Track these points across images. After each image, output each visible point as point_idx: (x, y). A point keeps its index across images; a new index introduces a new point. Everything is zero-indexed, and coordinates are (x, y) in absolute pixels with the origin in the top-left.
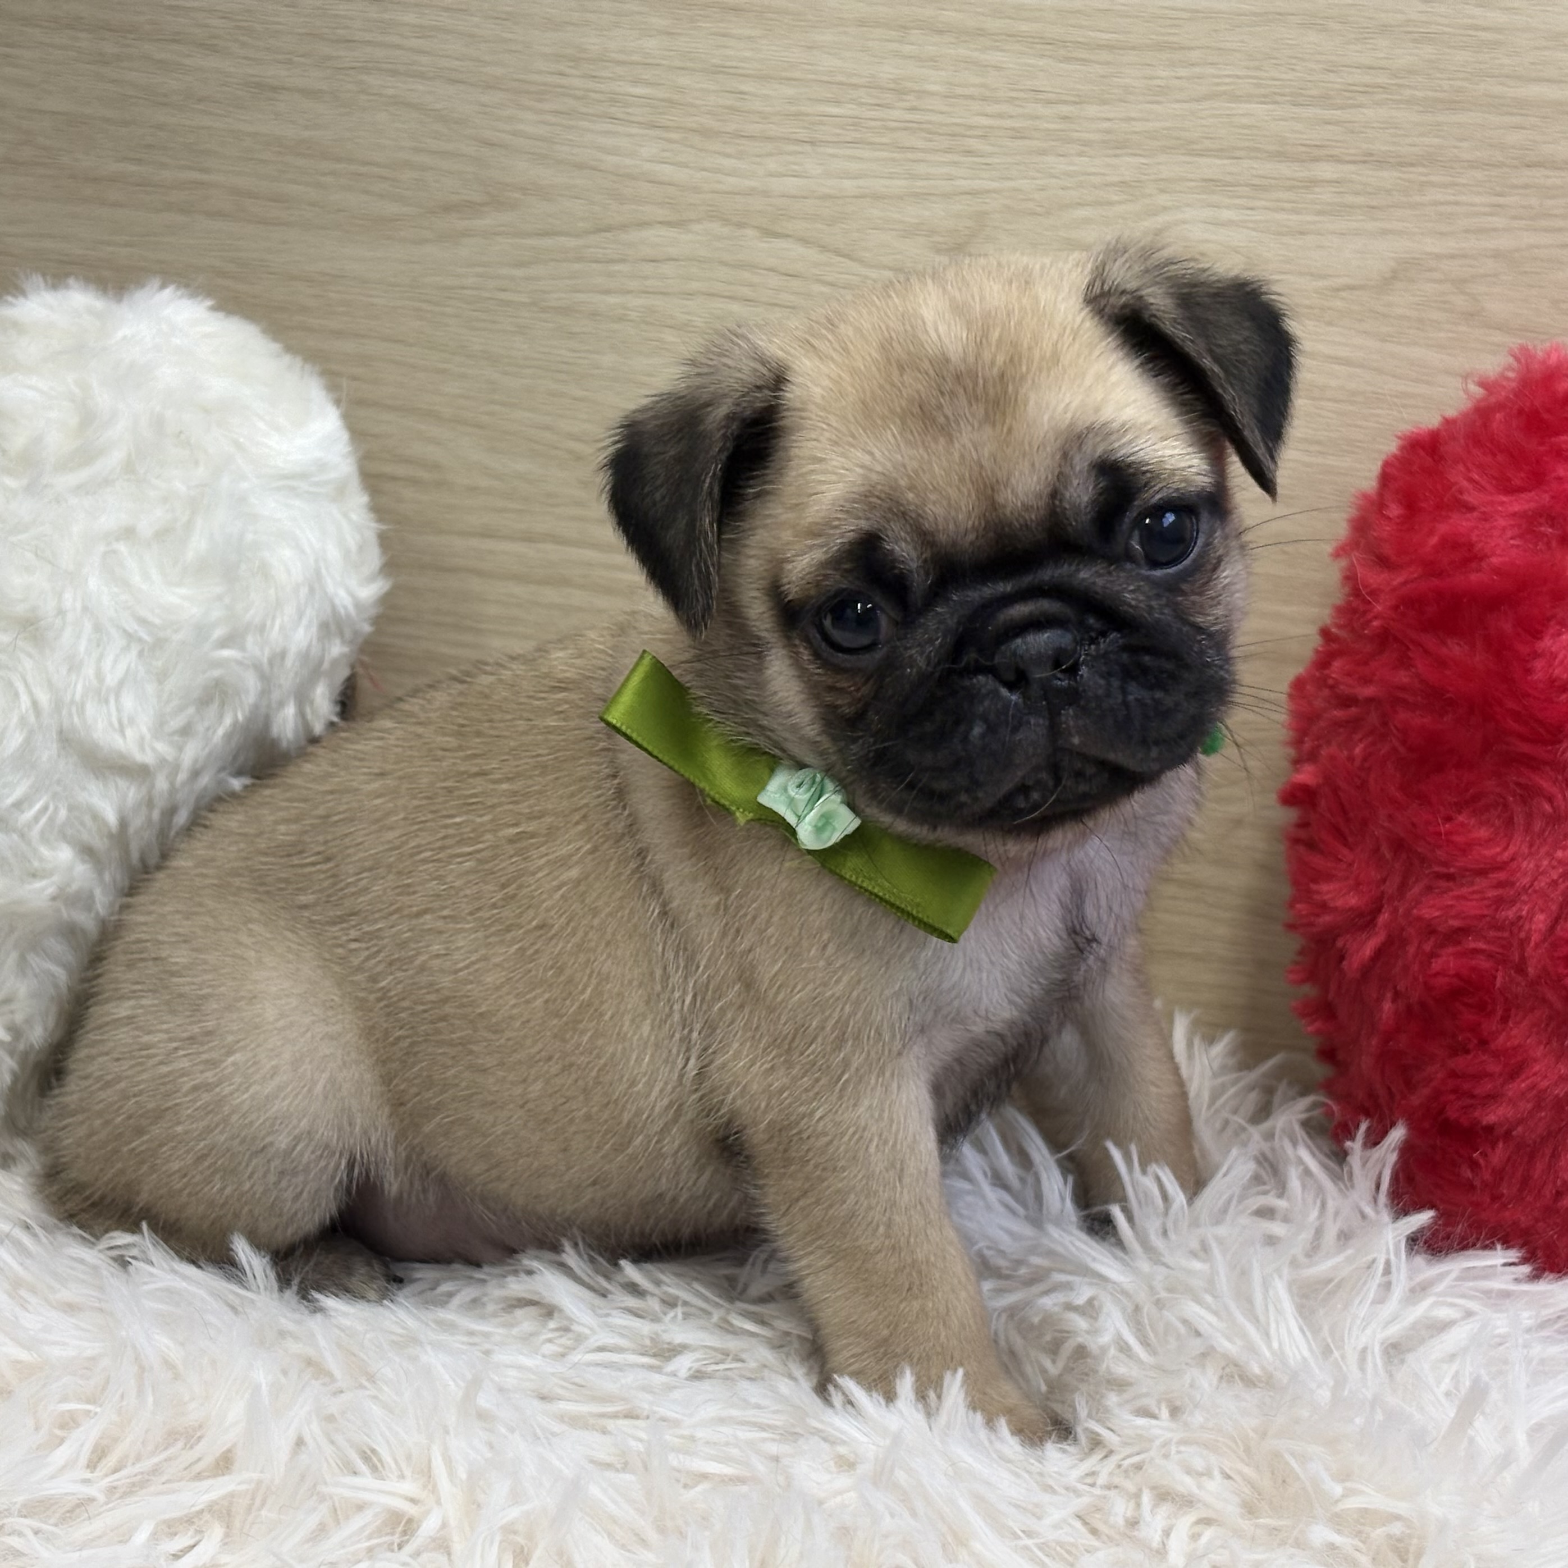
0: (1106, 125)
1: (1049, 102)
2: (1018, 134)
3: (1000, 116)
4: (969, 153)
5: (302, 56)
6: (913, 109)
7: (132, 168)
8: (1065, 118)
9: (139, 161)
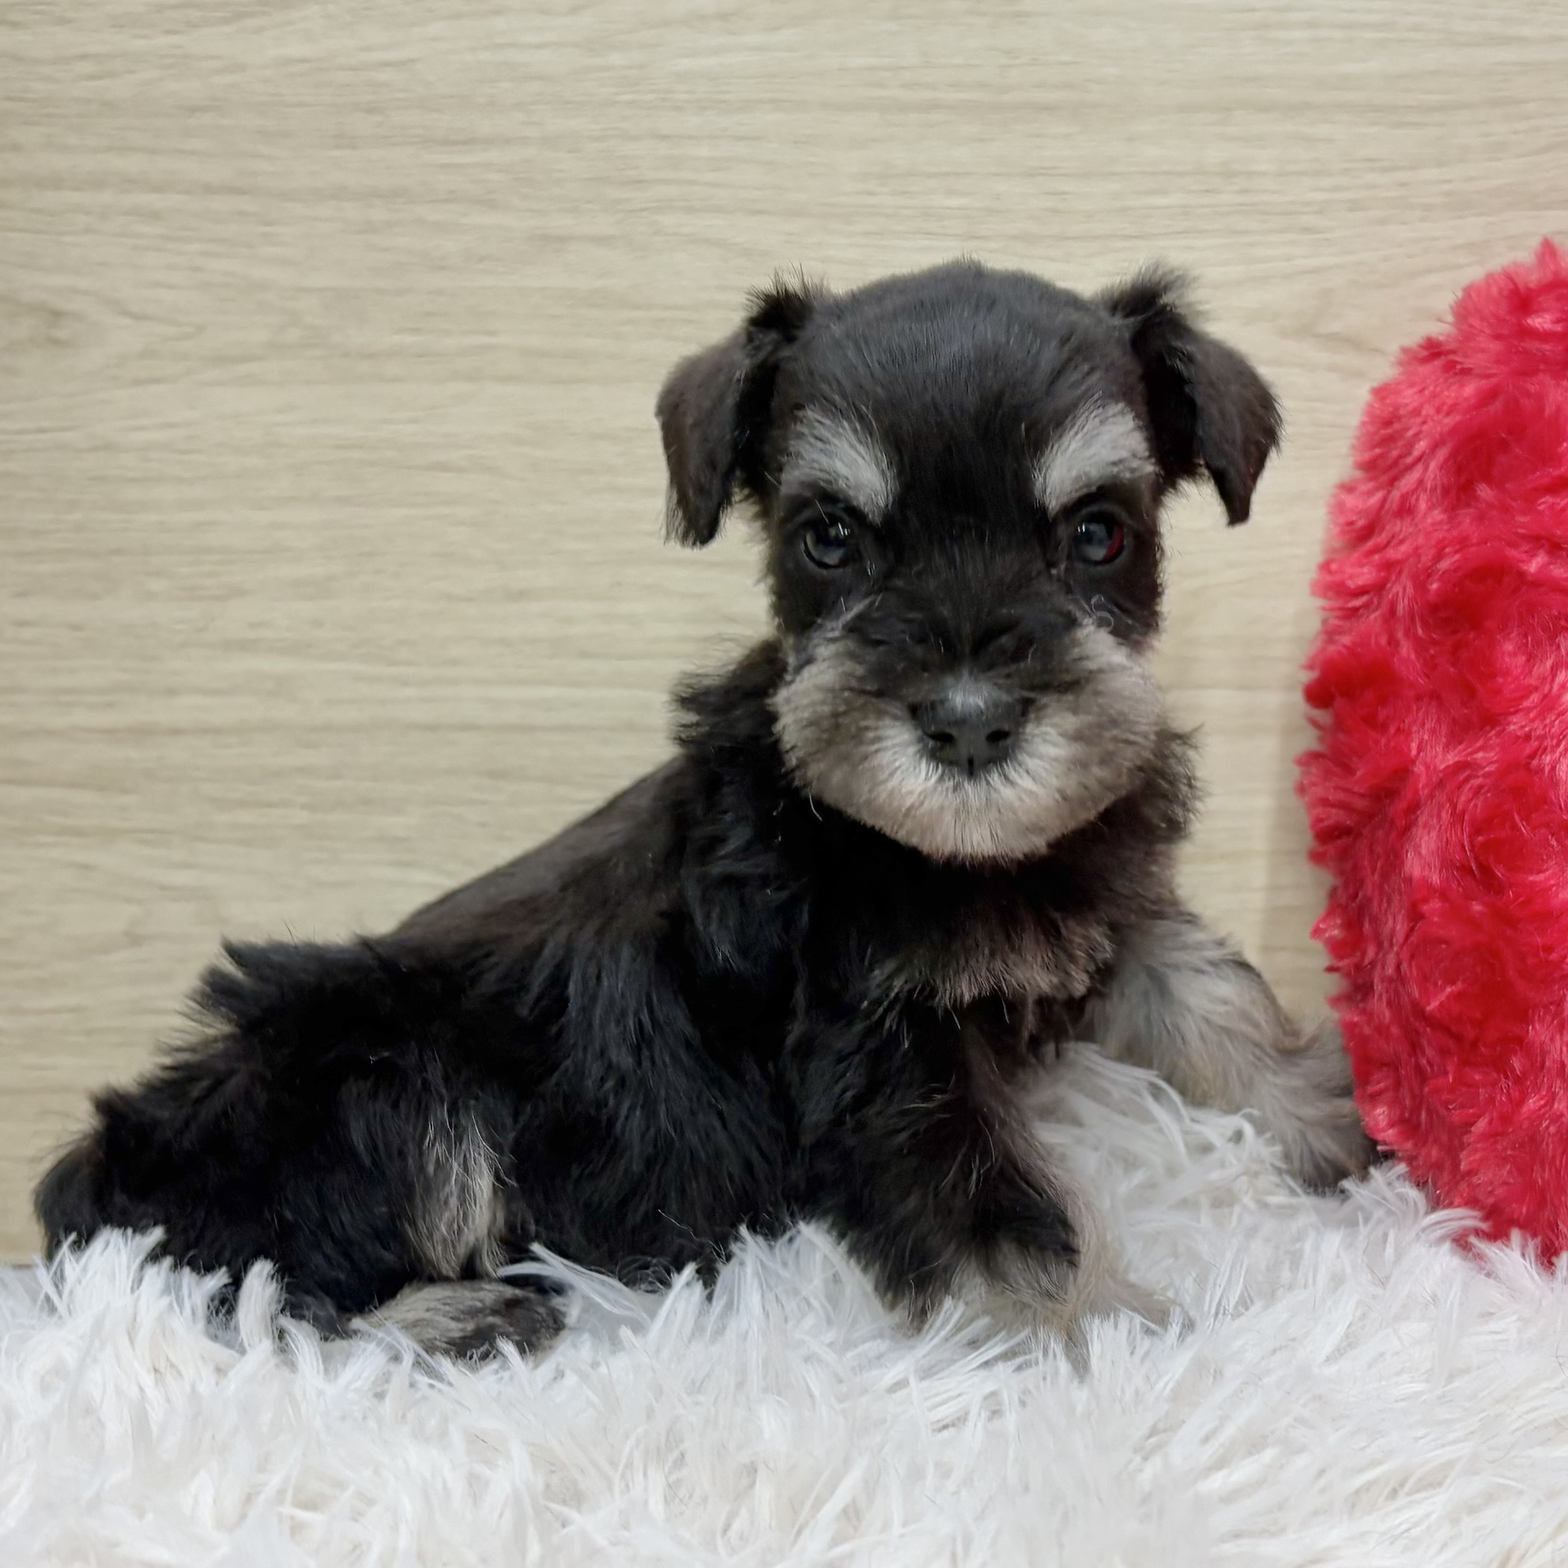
0: (1447, 187)
1: (1385, 170)
2: (1355, 206)
3: (1336, 189)
4: (1307, 230)
5: (589, 202)
6: (1244, 191)
7: (409, 339)
8: (1402, 185)
9: (417, 331)
